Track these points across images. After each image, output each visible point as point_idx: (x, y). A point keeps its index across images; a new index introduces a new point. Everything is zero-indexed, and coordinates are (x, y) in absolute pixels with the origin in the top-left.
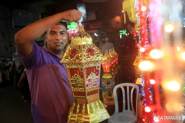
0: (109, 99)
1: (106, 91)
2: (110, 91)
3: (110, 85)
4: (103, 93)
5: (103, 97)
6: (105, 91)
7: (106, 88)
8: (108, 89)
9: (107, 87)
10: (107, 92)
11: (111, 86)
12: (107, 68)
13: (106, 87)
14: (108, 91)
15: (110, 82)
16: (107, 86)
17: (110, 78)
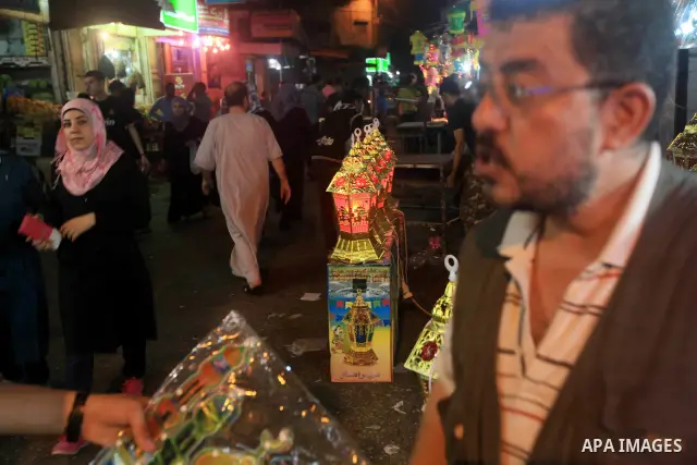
0: (357, 354)
1: (348, 318)
2: (366, 321)
3: (368, 294)
4: (334, 327)
5: (332, 345)
6: (339, 318)
7: (349, 305)
8: (355, 312)
9: (353, 300)
10: (351, 323)
11: (371, 300)
12: (356, 215)
13: (349, 300)
14: (356, 321)
15: (370, 281)
16: (350, 295)
17: (371, 263)
